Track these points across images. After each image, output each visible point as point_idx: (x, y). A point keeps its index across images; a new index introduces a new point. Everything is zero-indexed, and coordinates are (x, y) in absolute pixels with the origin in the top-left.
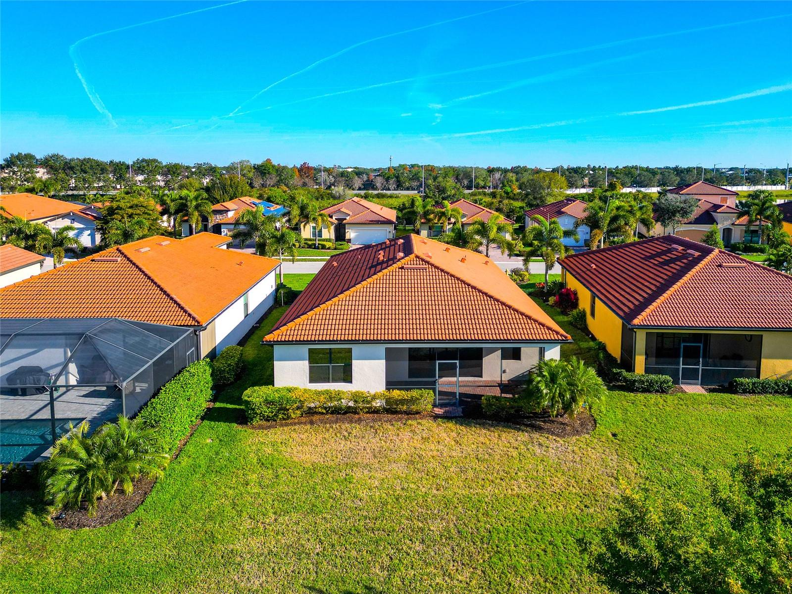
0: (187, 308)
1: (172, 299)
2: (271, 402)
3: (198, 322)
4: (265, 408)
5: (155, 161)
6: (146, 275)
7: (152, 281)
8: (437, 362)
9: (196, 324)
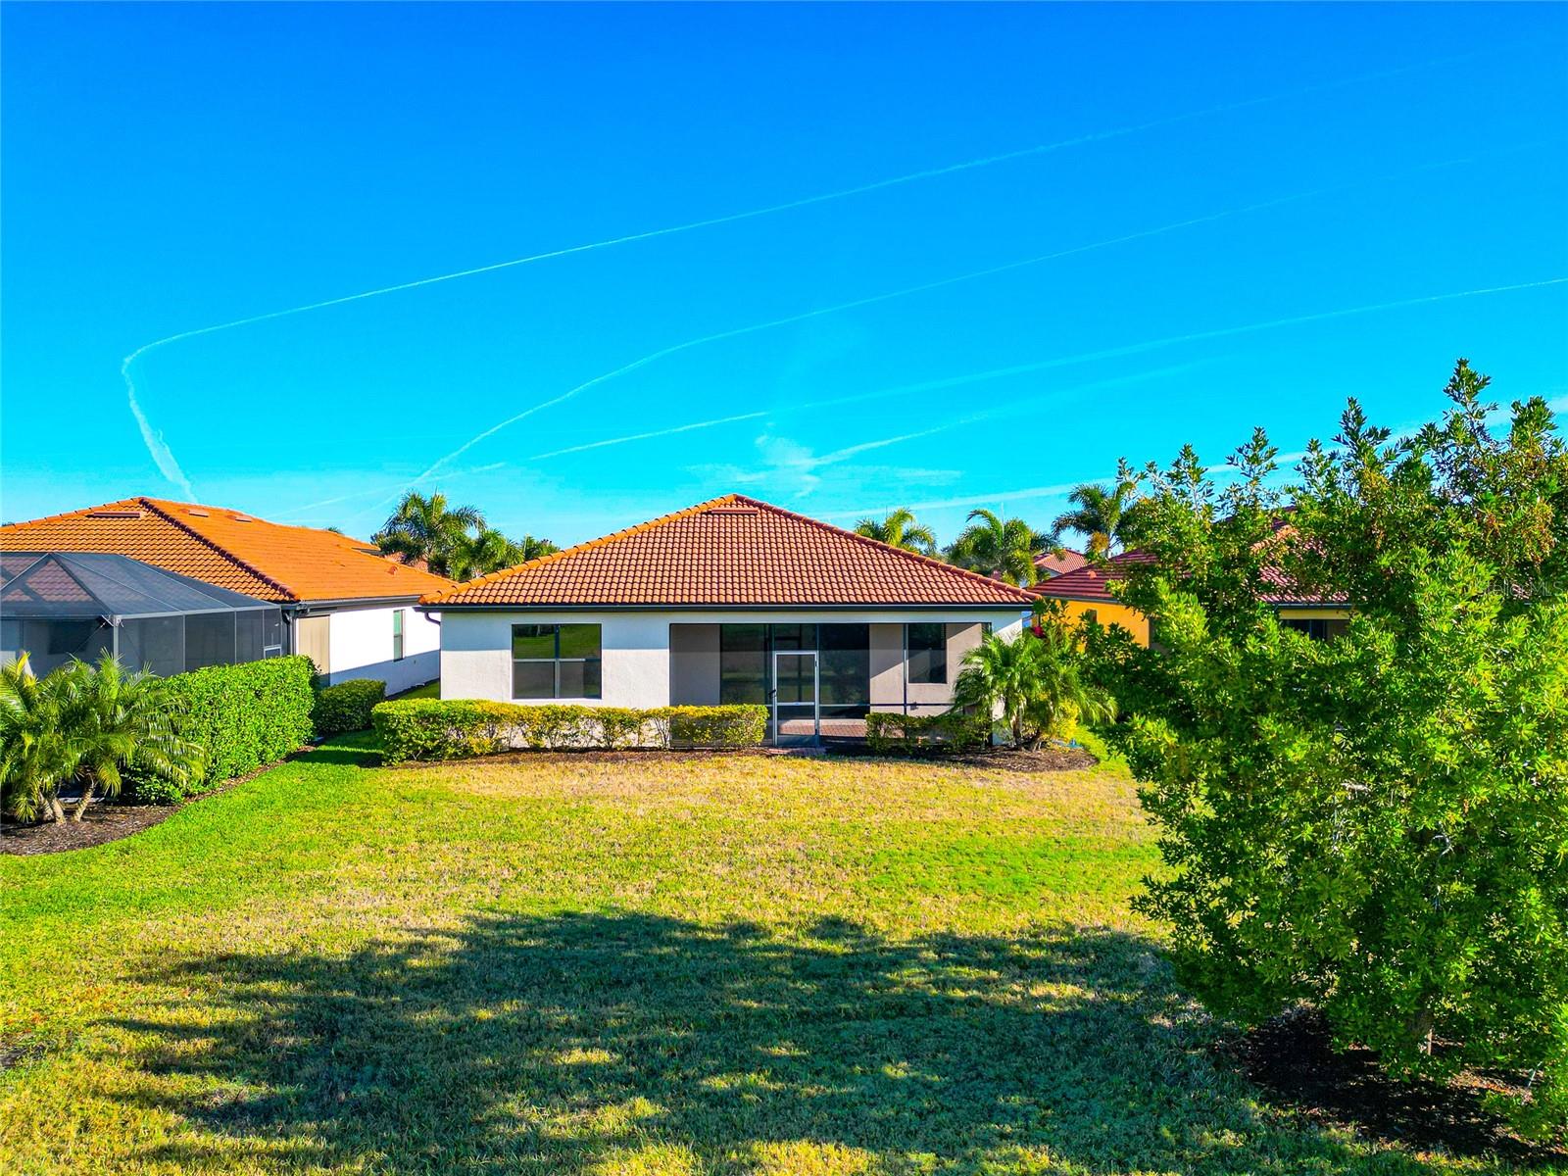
0: (269, 576)
1: (241, 565)
2: (431, 715)
3: (291, 596)
4: (418, 730)
6: (193, 534)
7: (205, 542)
8: (776, 654)
9: (287, 598)
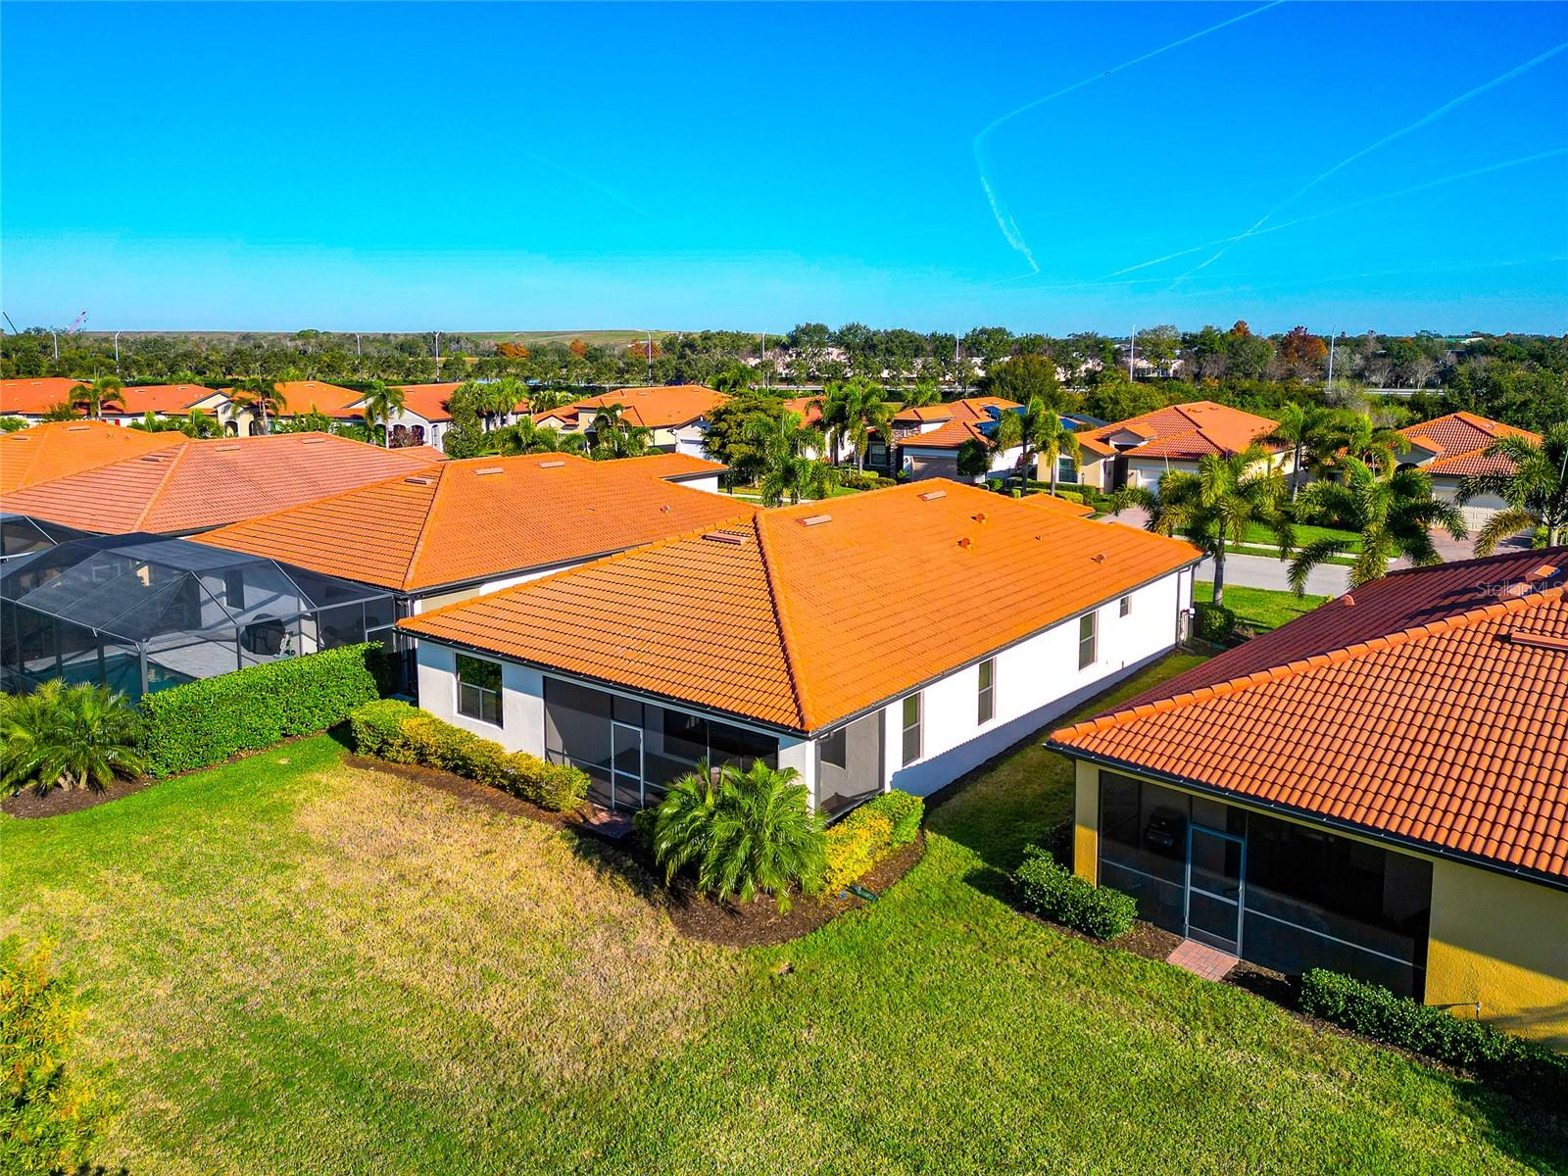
3: (403, 585)
5: (1001, 331)
8: (612, 723)
